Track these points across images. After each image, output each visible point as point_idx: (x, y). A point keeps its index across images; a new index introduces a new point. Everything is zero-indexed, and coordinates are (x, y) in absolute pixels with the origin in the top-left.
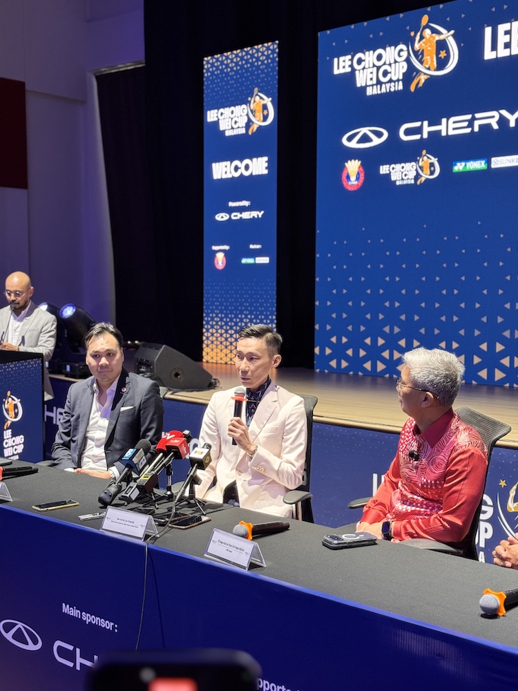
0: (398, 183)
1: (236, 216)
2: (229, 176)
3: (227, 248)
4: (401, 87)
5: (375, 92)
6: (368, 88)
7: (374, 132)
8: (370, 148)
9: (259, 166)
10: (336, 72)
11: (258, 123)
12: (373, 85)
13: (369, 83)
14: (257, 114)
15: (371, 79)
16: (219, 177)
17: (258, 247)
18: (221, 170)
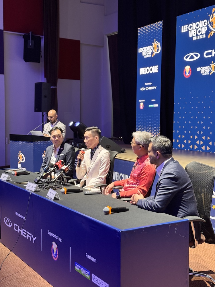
0: (203, 75)
1: (147, 89)
2: (145, 73)
3: (144, 101)
4: (205, 37)
5: (196, 39)
6: (193, 37)
7: (195, 55)
8: (194, 61)
9: (155, 69)
10: (182, 31)
11: (155, 52)
12: (195, 36)
13: (194, 35)
14: (155, 49)
15: (195, 34)
16: (142, 74)
17: (154, 100)
18: (143, 71)
